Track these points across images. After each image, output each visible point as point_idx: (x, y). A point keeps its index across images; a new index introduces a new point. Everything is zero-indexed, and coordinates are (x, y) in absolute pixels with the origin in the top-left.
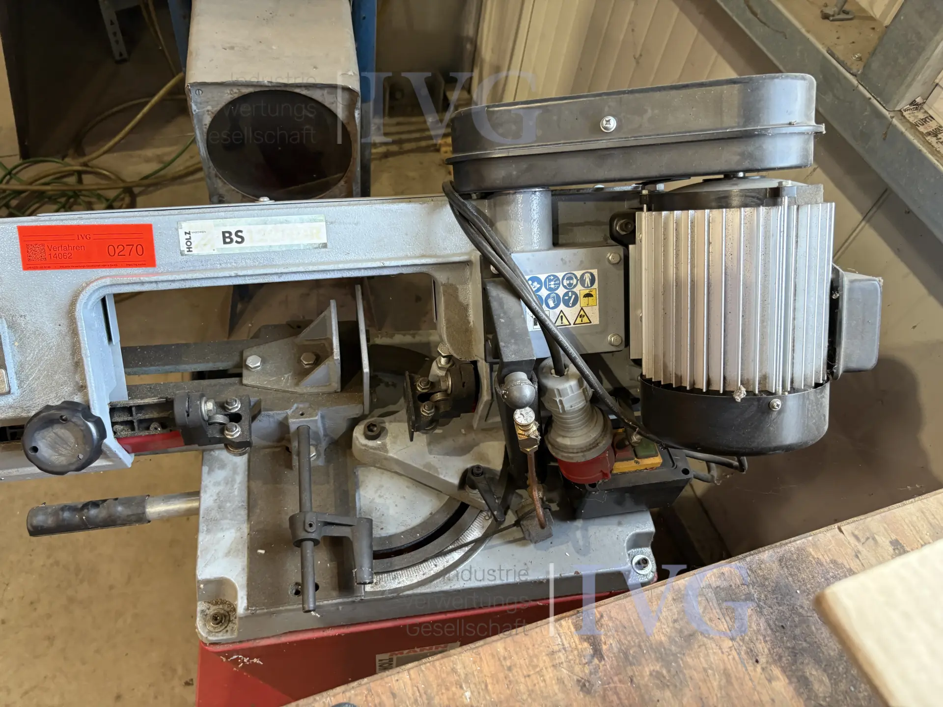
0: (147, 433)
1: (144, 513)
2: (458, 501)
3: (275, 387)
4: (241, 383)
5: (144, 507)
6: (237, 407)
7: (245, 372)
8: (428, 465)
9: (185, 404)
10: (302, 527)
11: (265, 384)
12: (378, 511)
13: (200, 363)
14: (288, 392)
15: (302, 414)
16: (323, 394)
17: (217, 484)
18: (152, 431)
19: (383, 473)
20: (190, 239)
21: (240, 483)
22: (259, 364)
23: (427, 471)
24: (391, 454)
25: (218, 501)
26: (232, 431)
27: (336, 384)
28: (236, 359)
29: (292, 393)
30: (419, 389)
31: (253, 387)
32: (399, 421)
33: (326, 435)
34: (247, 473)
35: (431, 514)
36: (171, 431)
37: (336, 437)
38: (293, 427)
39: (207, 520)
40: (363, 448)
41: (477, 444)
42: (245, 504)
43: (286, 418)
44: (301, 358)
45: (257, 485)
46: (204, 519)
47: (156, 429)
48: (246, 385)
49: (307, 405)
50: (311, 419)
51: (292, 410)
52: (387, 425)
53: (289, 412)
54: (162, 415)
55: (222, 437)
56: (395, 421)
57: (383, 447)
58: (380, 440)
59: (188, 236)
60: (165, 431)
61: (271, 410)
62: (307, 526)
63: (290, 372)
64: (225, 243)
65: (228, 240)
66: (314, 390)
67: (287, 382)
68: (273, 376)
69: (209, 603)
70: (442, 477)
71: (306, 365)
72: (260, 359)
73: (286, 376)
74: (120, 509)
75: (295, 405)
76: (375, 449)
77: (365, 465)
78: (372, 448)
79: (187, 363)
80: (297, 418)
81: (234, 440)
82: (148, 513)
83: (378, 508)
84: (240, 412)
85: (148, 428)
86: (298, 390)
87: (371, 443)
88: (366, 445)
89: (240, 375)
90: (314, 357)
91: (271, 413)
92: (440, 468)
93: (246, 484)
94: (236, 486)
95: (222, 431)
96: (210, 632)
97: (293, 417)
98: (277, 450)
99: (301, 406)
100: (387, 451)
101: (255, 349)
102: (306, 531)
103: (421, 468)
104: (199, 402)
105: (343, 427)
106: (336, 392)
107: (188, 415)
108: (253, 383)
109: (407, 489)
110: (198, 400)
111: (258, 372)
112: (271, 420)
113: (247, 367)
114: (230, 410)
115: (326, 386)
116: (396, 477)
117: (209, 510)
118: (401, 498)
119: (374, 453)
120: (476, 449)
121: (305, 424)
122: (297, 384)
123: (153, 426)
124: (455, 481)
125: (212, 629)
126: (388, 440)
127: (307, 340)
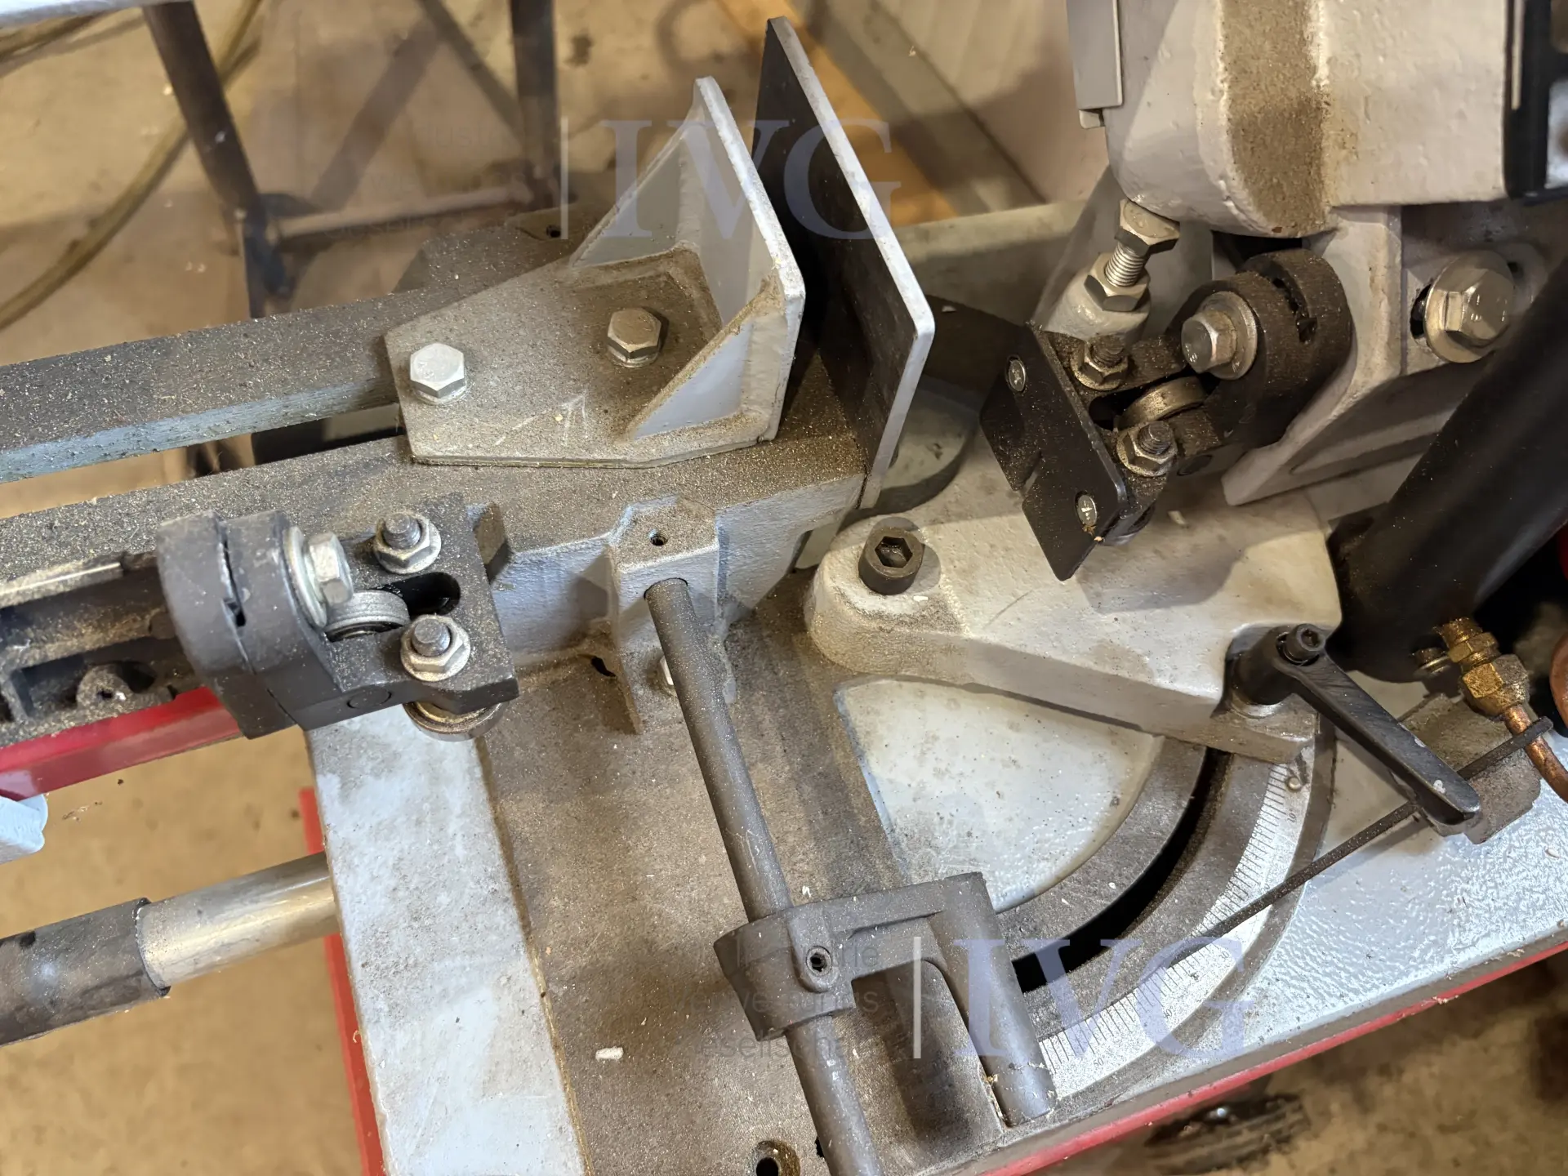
0: (67, 721)
1: (141, 972)
2: (1196, 747)
3: (543, 453)
4: (404, 450)
5: (137, 952)
6: (430, 550)
7: (412, 413)
8: (1107, 650)
9: (219, 574)
10: (787, 975)
11: (501, 447)
13: (231, 403)
14: (589, 464)
15: (658, 541)
16: (718, 455)
17: (383, 831)
18: (89, 709)
19: (922, 694)
21: (463, 814)
22: (459, 374)
23: (1109, 670)
24: (970, 633)
25: (401, 894)
26: (438, 654)
27: (764, 414)
28: (364, 371)
29: (605, 465)
30: (1083, 380)
31: (456, 464)
32: (961, 517)
34: (478, 772)
35: (1115, 802)
36: (174, 693)
38: (630, 591)
39: (382, 973)
40: (874, 625)
42: (503, 885)
43: (602, 564)
44: (611, 334)
45: (525, 810)
46: (370, 969)
47: (106, 695)
48: (425, 463)
49: (668, 503)
50: (698, 551)
51: (620, 530)
52: (925, 534)
53: (612, 537)
54: (114, 634)
55: (399, 679)
56: (947, 516)
57: (938, 612)
58: (920, 590)
60: (148, 699)
61: (551, 542)
62: (807, 967)
63: (578, 391)
66: (690, 445)
67: (577, 431)
68: (519, 413)
70: (1163, 682)
71: (633, 355)
72: (459, 357)
73: (568, 406)
74: (48, 971)
75: (629, 510)
76: (914, 621)
77: (861, 676)
78: (901, 621)
79: (179, 410)
80: (645, 559)
81: (451, 687)
82: (157, 969)
84: (445, 568)
85: (68, 700)
86: (627, 450)
87: (894, 605)
88: (879, 616)
89: (398, 432)
90: (657, 325)
91: (549, 551)
92: (1149, 654)
93: (484, 816)
94: (453, 826)
95: (392, 657)
97: (631, 554)
98: (568, 672)
99: (648, 510)
100: (953, 624)
101: (425, 322)
102: (810, 989)
103: (1090, 664)
104: (275, 555)
105: (781, 556)
106: (760, 443)
107: (240, 620)
108: (452, 449)
109: (1013, 735)
110: (271, 545)
111: (459, 406)
112: (548, 576)
113: (416, 391)
114: (405, 564)
115: (725, 423)
116: (967, 700)
117: (378, 939)
118: (1005, 766)
119: (910, 639)
121: (675, 574)
122: (619, 430)
123: (89, 685)
124: (1211, 689)
126: (946, 586)
127: (607, 268)
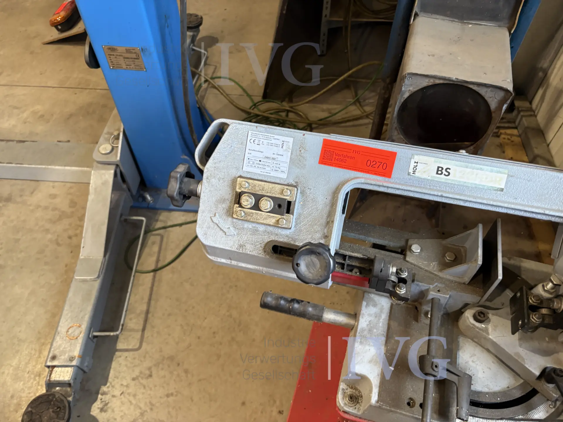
0: (350, 273)
1: (322, 316)
2: (531, 386)
3: (426, 268)
4: (405, 258)
5: (323, 313)
6: (405, 275)
7: (408, 253)
8: (518, 354)
9: (382, 265)
10: (430, 365)
11: (420, 264)
12: (471, 371)
13: (381, 239)
14: (433, 274)
15: (439, 291)
16: (456, 282)
17: (370, 315)
18: (353, 273)
19: (476, 346)
20: (417, 166)
21: (383, 319)
22: (419, 251)
23: (516, 358)
24: (490, 337)
25: (369, 326)
26: (401, 289)
27: (467, 279)
28: (402, 243)
29: (436, 275)
30: (530, 301)
31: (412, 264)
32: (500, 316)
33: (445, 308)
34: (389, 314)
35: (508, 387)
36: (364, 276)
37: (450, 311)
38: (430, 297)
39: (361, 336)
40: (472, 326)
41: (557, 352)
42: (385, 334)
43: (427, 290)
44: (446, 255)
45: (394, 325)
46: (360, 334)
47: (356, 273)
48: (407, 261)
49: (443, 286)
50: (445, 296)
51: (433, 286)
52: (490, 316)
53: (431, 286)
54: (361, 265)
55: (393, 290)
56: (497, 315)
57: (486, 330)
58: (484, 325)
59: (416, 164)
60: (361, 276)
61: (421, 282)
62: (434, 366)
63: (436, 262)
64: (437, 173)
65: (440, 172)
66: (451, 278)
67: (434, 267)
68: (425, 261)
69: (347, 385)
70: (527, 366)
71: (448, 260)
72: (420, 248)
73: (434, 263)
74: (310, 309)
75: (436, 284)
76: (480, 329)
77: (465, 336)
78: (478, 328)
79: (373, 237)
80: (435, 292)
81: (400, 295)
82: (324, 317)
83: (471, 369)
84: (406, 278)
85: (351, 271)
86: (440, 274)
87: (477, 324)
88: (474, 325)
89: (405, 255)
90: (454, 257)
91: (420, 284)
92: (527, 360)
93: (387, 322)
94: (381, 320)
95: (394, 287)
96: (345, 404)
97: (433, 291)
98: (411, 306)
99: (440, 285)
100: (488, 334)
101: (416, 240)
102: (433, 369)
103: (513, 355)
104: (389, 266)
105: (460, 305)
106: (464, 284)
107: (381, 271)
108: (412, 262)
109: (492, 364)
110: (389, 264)
111: (416, 255)
112: (418, 288)
113: (410, 250)
114: (401, 275)
115: (459, 278)
116: (485, 352)
117: (363, 330)
118: (488, 368)
119: (478, 332)
120: (555, 355)
121: (439, 298)
122: (441, 270)
123: (355, 270)
124: (537, 373)
125: (347, 403)
126: (490, 327)
127: (450, 244)
